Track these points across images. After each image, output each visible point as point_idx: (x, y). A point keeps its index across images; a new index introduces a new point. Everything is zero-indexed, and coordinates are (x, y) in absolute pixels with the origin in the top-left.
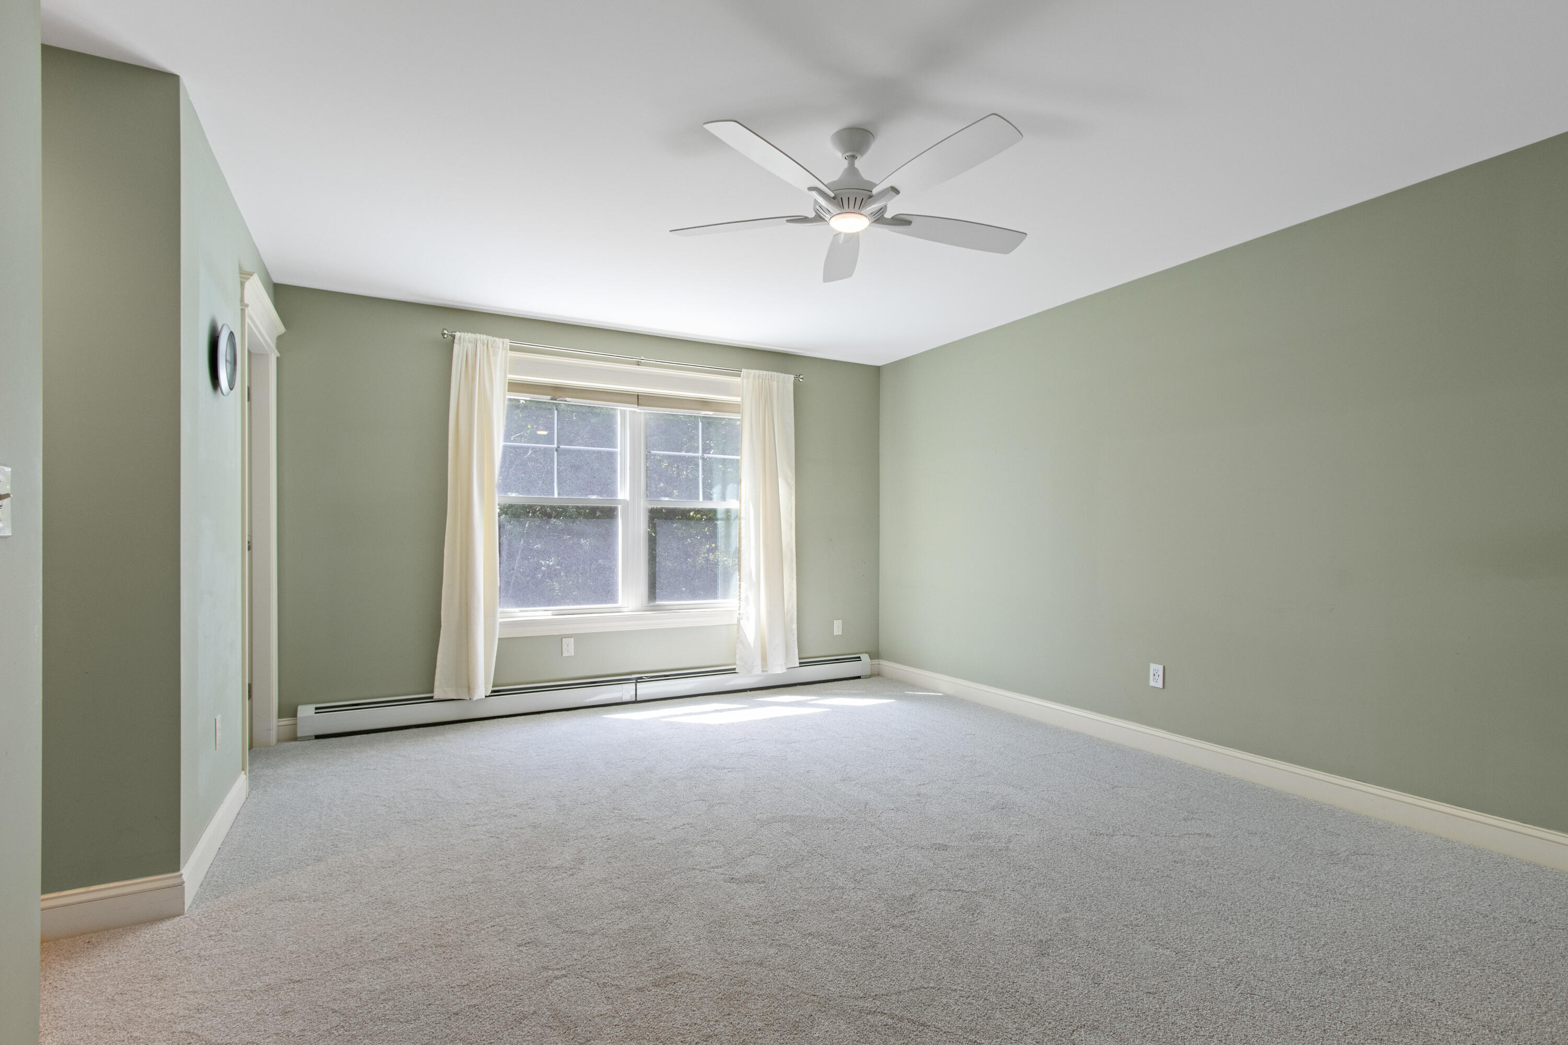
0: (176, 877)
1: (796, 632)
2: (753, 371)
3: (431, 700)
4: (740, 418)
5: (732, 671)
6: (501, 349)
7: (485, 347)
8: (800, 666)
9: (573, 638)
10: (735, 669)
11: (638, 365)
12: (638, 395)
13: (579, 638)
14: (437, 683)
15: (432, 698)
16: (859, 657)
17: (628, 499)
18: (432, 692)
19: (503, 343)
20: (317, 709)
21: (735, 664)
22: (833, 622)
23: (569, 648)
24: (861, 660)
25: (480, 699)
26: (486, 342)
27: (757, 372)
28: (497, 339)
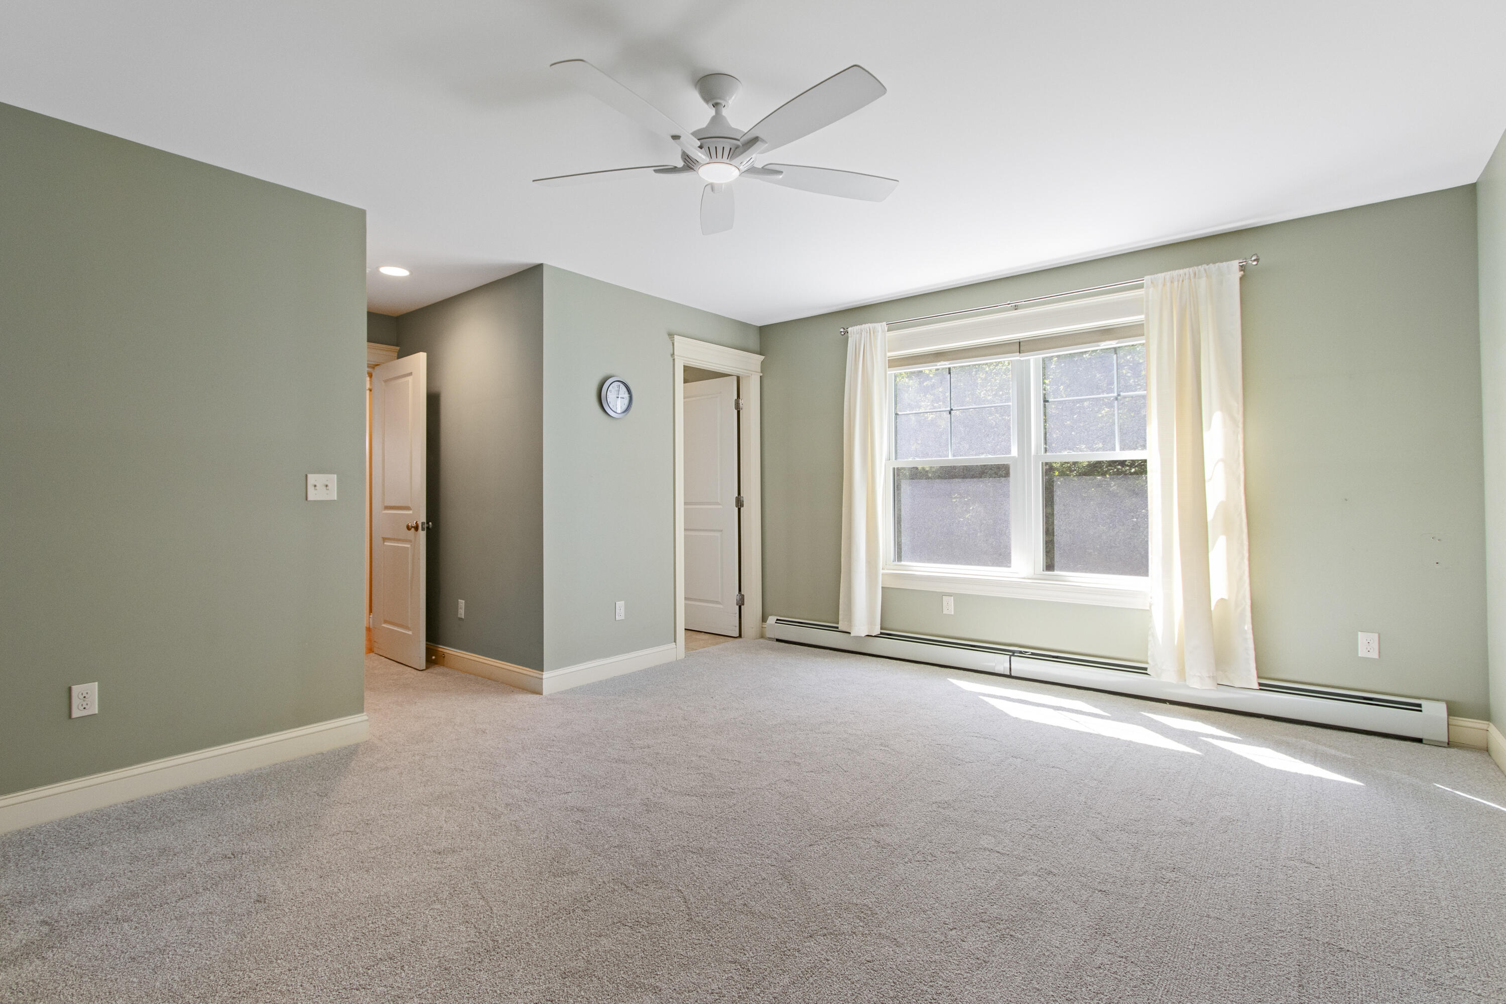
0: (540, 674)
1: (1250, 636)
2: (1161, 276)
3: (835, 629)
4: (1144, 341)
5: (1142, 670)
6: (880, 332)
7: (868, 334)
8: (1261, 689)
9: (952, 597)
10: (1146, 669)
11: (1016, 309)
12: (1020, 342)
13: (960, 599)
14: (841, 617)
15: (837, 628)
16: (1420, 705)
17: (1017, 456)
18: (838, 623)
19: (881, 326)
20: (777, 620)
21: (1147, 663)
22: (1357, 635)
23: (949, 605)
24: (1421, 711)
25: (860, 637)
26: (868, 329)
27: (1168, 275)
28: (876, 324)
